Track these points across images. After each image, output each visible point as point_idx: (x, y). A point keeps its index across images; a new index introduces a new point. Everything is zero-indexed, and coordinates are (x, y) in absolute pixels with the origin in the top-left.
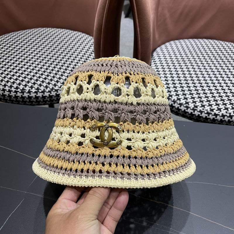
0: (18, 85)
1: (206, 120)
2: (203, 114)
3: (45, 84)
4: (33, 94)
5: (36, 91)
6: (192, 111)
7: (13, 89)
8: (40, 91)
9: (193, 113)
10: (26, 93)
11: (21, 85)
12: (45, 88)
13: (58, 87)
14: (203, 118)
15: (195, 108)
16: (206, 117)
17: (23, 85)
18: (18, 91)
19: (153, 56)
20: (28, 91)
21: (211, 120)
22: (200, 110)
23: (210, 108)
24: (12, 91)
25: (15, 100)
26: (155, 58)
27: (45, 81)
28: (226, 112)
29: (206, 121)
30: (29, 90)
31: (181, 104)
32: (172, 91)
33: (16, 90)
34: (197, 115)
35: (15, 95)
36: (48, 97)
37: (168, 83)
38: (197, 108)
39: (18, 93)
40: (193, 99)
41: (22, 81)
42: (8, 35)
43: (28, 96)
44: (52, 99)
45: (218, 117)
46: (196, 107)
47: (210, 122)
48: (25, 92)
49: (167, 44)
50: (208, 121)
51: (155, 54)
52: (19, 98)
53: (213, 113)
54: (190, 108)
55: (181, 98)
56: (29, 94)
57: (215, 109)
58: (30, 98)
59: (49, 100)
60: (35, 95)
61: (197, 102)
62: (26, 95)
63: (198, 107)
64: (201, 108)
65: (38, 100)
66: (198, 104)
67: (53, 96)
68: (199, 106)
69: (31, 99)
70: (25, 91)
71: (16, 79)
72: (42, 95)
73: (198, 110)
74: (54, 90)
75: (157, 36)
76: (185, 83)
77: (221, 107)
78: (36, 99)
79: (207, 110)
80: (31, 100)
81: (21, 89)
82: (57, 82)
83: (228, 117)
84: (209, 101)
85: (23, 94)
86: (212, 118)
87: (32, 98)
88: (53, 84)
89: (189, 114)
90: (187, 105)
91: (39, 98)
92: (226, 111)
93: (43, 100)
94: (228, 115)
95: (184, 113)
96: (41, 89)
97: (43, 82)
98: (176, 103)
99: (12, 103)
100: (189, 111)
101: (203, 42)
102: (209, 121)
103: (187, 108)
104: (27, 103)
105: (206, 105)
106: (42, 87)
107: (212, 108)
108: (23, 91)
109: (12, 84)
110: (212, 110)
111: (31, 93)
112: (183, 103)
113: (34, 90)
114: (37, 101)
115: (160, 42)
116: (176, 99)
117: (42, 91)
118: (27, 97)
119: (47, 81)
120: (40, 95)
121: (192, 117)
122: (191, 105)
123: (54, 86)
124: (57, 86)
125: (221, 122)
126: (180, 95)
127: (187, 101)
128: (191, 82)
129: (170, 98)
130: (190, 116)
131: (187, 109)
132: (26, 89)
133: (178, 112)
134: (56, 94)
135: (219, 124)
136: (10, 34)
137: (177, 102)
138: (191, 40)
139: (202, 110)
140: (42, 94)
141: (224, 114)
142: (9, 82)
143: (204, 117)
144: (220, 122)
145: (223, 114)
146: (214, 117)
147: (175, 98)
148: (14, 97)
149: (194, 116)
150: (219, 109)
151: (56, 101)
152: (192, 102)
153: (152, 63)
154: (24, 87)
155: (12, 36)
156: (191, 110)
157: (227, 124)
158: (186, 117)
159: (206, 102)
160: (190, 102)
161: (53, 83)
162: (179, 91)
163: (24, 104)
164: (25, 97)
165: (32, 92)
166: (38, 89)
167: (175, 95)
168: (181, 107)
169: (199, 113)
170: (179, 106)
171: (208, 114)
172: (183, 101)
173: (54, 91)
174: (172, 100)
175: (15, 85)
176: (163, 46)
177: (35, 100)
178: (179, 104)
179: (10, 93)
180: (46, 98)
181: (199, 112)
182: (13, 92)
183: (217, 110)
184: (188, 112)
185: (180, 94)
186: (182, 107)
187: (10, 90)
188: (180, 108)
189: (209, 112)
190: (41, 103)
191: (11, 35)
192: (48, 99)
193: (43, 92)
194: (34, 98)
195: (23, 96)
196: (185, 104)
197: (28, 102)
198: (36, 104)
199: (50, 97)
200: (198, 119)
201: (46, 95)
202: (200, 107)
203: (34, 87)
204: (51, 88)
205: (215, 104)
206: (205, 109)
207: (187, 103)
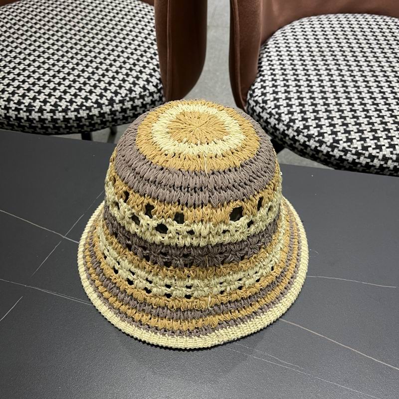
0: (21, 98)
1: (353, 166)
2: (349, 155)
3: (68, 97)
4: (48, 114)
5: (53, 108)
6: (330, 150)
7: (12, 105)
9: (331, 153)
10: (36, 112)
11: (27, 98)
12: (69, 104)
13: (92, 102)
14: (349, 163)
15: (335, 144)
16: (354, 160)
17: (30, 99)
18: (22, 109)
19: (267, 47)
20: (39, 109)
21: (362, 166)
22: (344, 148)
23: (362, 144)
24: (11, 108)
25: (16, 124)
26: (271, 49)
27: (68, 90)
28: (392, 153)
29: (354, 168)
30: (41, 106)
31: (310, 137)
32: (296, 111)
33: (17, 106)
34: (337, 156)
35: (16, 115)
36: (74, 121)
37: (289, 96)
38: (339, 144)
39: (21, 111)
40: (332, 128)
41: (29, 90)
42: (9, 7)
43: (39, 117)
44: (81, 124)
45: (376, 160)
46: (337, 142)
47: (361, 169)
48: (34, 110)
49: (296, 23)
50: (358, 168)
51: (271, 42)
52: (23, 121)
53: (367, 154)
54: (326, 143)
55: (312, 126)
56: (40, 114)
57: (370, 146)
58: (42, 120)
59: (75, 125)
60: (52, 117)
61: (339, 134)
62: (35, 115)
63: (341, 142)
64: (345, 145)
65: (57, 125)
66: (342, 136)
67: (83, 117)
68: (341, 140)
69: (45, 123)
70: (34, 108)
71: (18, 87)
72: (64, 117)
73: (341, 148)
74: (84, 108)
75: (275, 8)
76: (320, 97)
77: (383, 144)
78: (54, 123)
79: (357, 148)
80: (45, 125)
81: (27, 104)
82: (91, 92)
83: (394, 161)
84: (362, 132)
85: (30, 114)
86: (364, 163)
87: (47, 122)
88: (83, 97)
89: (323, 155)
90: (321, 138)
91: (59, 121)
92: (392, 149)
93: (66, 125)
94: (394, 157)
95: (315, 153)
96: (61, 106)
97: (65, 92)
99: (23, 131)
100: (324, 149)
101: (364, 20)
102: (360, 167)
103: (321, 143)
104: (38, 130)
105: (355, 139)
106: (63, 101)
107: (365, 145)
108: (30, 108)
109: (11, 95)
110: (365, 148)
111: (44, 112)
112: (314, 134)
113: (48, 107)
114: (55, 127)
115: (281, 20)
116: (302, 127)
117: (63, 109)
118: (37, 119)
119: (73, 91)
120: (59, 115)
121: (328, 160)
122: (329, 139)
123: (84, 101)
124: (90, 101)
125: (381, 170)
126: (309, 120)
127: (322, 131)
128: (332, 96)
129: (292, 124)
130: (326, 158)
131: (320, 146)
132: (35, 104)
133: (305, 151)
134: (88, 114)
135: (377, 173)
136: (14, 4)
137: (303, 133)
138: (340, 15)
139: (347, 148)
140: (64, 114)
141: (387, 156)
142: (6, 93)
143: (350, 160)
144: (379, 171)
145: (384, 156)
146: (369, 160)
147: (299, 124)
148: (14, 120)
149: (333, 158)
150: (379, 147)
151: (87, 126)
152: (330, 133)
153: (263, 59)
154: (32, 101)
155: (16, 7)
156: (327, 148)
157: (391, 175)
158: (318, 160)
159: (355, 133)
160: (326, 133)
161: (83, 94)
162: (307, 113)
163: (33, 133)
164: (35, 119)
165: (46, 110)
166: (56, 105)
167: (300, 119)
168: (309, 141)
169: (342, 154)
170: (306, 139)
171: (358, 154)
172: (314, 131)
173: (84, 110)
174: (295, 128)
175: (16, 98)
176: (287, 28)
177: (51, 126)
178: (306, 136)
179: (8, 112)
180: (71, 121)
181: (342, 151)
182: (13, 110)
183: (374, 149)
184: (322, 152)
185: (310, 118)
186: (312, 141)
187: (8, 106)
188: (307, 143)
189: (360, 151)
190: (62, 130)
191: (14, 6)
192: (73, 123)
193: (66, 110)
194: (49, 122)
195: (30, 117)
196: (316, 136)
197: (40, 129)
198: (53, 133)
199: (78, 119)
200: (340, 164)
201: (71, 117)
202: (344, 142)
203: (50, 102)
204: (79, 104)
205: (371, 137)
206: (352, 146)
207: (321, 134)
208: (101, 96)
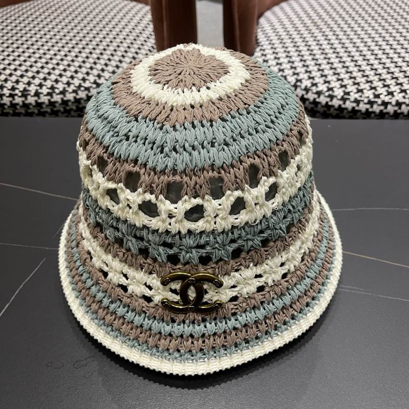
0: (15, 84)
1: (368, 115)
2: (361, 105)
3: (64, 80)
4: (45, 97)
5: (50, 91)
6: (341, 103)
7: (6, 91)
8: (57, 91)
9: (343, 106)
10: (32, 96)
11: (21, 83)
12: (66, 86)
13: (90, 83)
14: (362, 114)
15: (346, 97)
16: (367, 109)
17: (24, 84)
18: (16, 95)
20: (35, 93)
21: (376, 115)
22: (356, 99)
23: (374, 94)
24: (4, 95)
25: (11, 112)
26: (264, 25)
27: (64, 74)
28: (404, 97)
30: (37, 90)
31: (319, 93)
32: (301, 72)
33: (11, 92)
35: (11, 102)
36: (73, 103)
37: (291, 60)
38: (349, 95)
39: (16, 97)
40: (340, 82)
41: (22, 76)
43: (36, 101)
44: (80, 106)
45: (389, 107)
48: (29, 94)
50: (372, 117)
52: (18, 107)
53: (379, 101)
54: (336, 97)
55: (319, 83)
56: (36, 98)
57: (382, 94)
58: (39, 105)
59: (74, 108)
60: (49, 100)
61: (348, 86)
62: (31, 100)
63: (351, 94)
64: (357, 96)
65: (55, 109)
66: (351, 88)
67: (82, 99)
68: (352, 91)
69: (42, 108)
70: (29, 92)
71: (11, 75)
72: (62, 99)
73: (352, 99)
74: (82, 89)
76: (322, 58)
77: (393, 90)
78: (51, 107)
79: (368, 97)
80: (42, 110)
81: (22, 89)
82: (88, 74)
83: (407, 105)
84: (371, 82)
85: (26, 99)
86: (378, 111)
87: (44, 106)
88: (80, 78)
89: (336, 109)
90: (330, 92)
91: (57, 105)
92: (403, 94)
93: (65, 108)
94: (407, 101)
95: (326, 109)
96: (58, 88)
97: (61, 76)
98: (310, 92)
103: (332, 97)
105: (365, 89)
106: (60, 84)
107: (377, 93)
108: (25, 94)
109: (3, 83)
110: (377, 96)
112: (323, 90)
113: (45, 90)
114: (53, 112)
116: (309, 85)
117: (61, 91)
118: (34, 103)
119: (69, 74)
120: (57, 98)
121: (341, 115)
122: (339, 93)
123: (82, 82)
124: (87, 82)
126: (316, 78)
127: (331, 86)
128: (334, 56)
129: (299, 84)
130: (338, 112)
131: (331, 100)
132: (30, 89)
133: (315, 109)
134: (87, 95)
137: (312, 90)
139: (359, 99)
140: (62, 96)
141: (400, 101)
143: (364, 110)
145: (397, 101)
146: (382, 108)
147: (307, 83)
148: (9, 107)
149: (345, 111)
150: (391, 94)
152: (339, 86)
153: (258, 34)
154: (27, 86)
156: (338, 101)
158: (331, 117)
159: (365, 83)
160: (335, 87)
161: (80, 76)
162: (313, 72)
164: (30, 104)
165: (42, 93)
166: (52, 88)
167: (307, 78)
168: (319, 97)
169: (354, 105)
170: (316, 96)
171: (371, 103)
172: (323, 87)
173: (83, 91)
174: (303, 87)
175: (9, 85)
177: (49, 110)
178: (316, 93)
180: (70, 104)
181: (354, 102)
182: (7, 97)
183: (386, 96)
184: (334, 106)
185: (316, 76)
186: (322, 97)
188: (318, 100)
189: (373, 100)
192: (72, 105)
193: (63, 92)
194: (47, 106)
195: (26, 102)
196: (326, 91)
199: (77, 101)
201: (69, 98)
202: (355, 93)
203: (46, 86)
204: (77, 85)
205: (381, 86)
206: (363, 96)
207: (330, 89)
208: (99, 76)
